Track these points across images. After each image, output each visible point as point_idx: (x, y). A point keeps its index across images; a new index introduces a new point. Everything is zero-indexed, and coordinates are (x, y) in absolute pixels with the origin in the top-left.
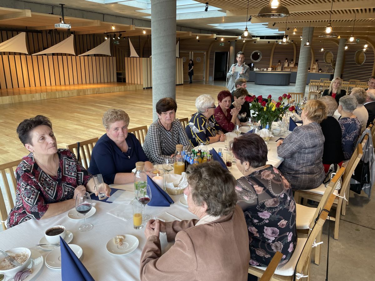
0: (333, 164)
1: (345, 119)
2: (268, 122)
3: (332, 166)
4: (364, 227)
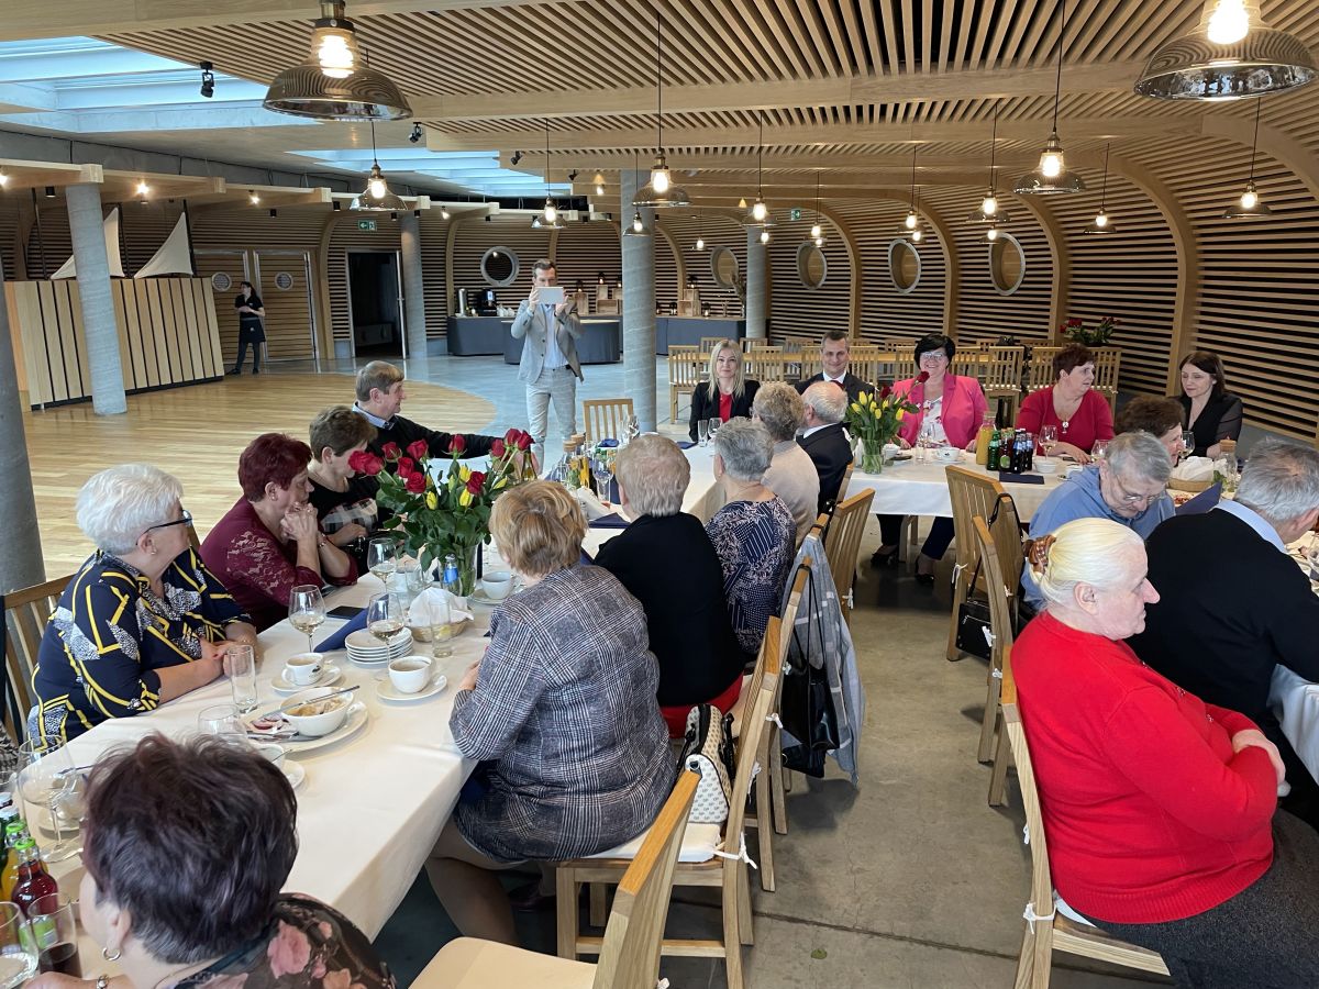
0: (697, 708)
1: (736, 508)
2: (449, 554)
3: (694, 715)
4: (840, 933)
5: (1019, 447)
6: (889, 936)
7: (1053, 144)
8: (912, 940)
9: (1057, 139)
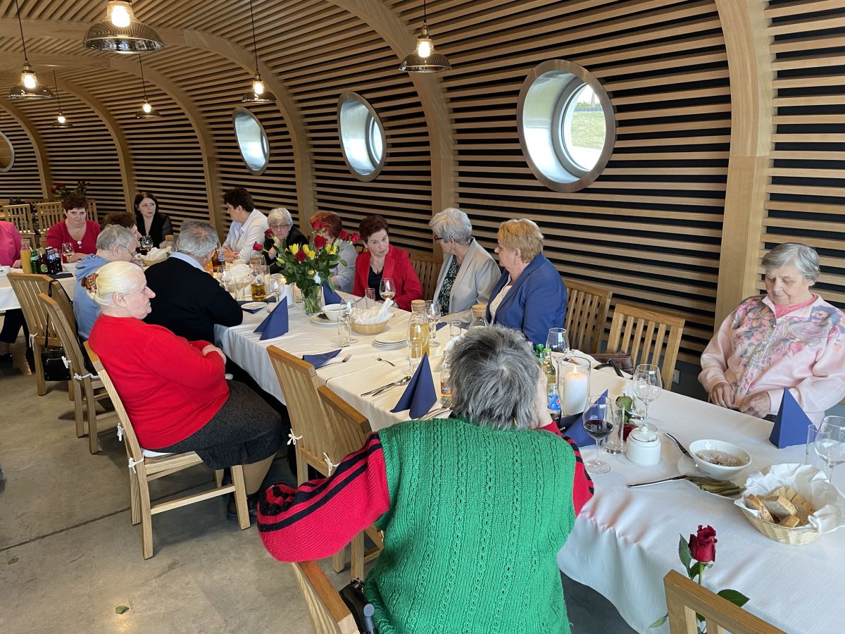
4: (23, 546)
5: (51, 258)
6: (53, 533)
7: (27, 68)
8: (68, 529)
9: (30, 66)
